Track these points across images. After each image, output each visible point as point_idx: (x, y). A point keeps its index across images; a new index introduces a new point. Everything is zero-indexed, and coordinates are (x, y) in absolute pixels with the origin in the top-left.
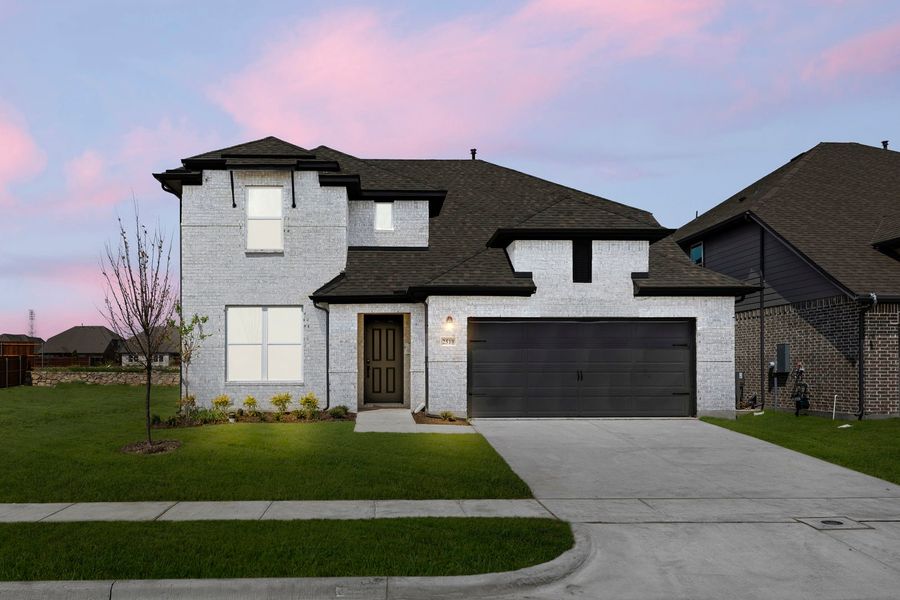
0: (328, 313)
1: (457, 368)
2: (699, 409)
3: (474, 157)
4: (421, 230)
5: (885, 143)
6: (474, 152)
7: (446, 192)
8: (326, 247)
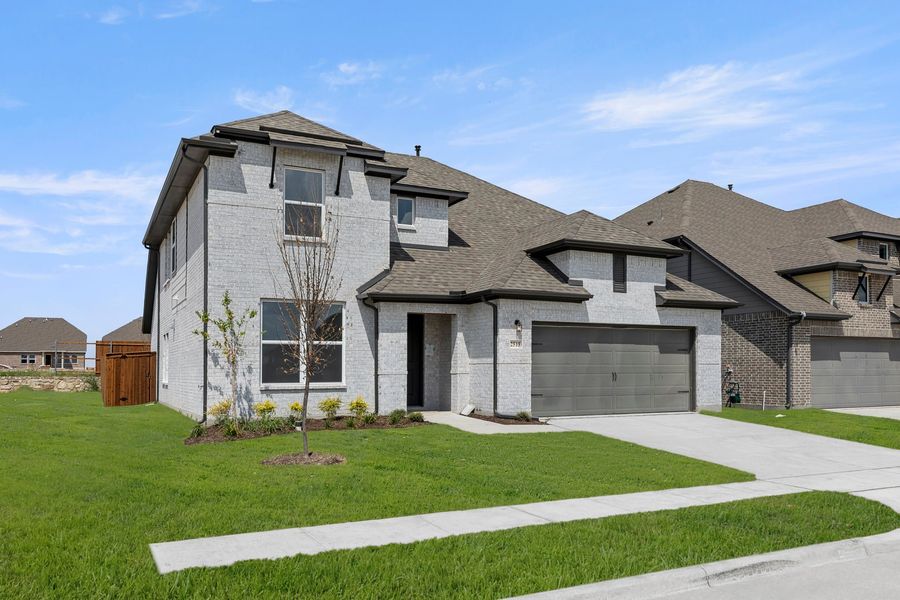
0: (376, 311)
1: (523, 370)
2: (698, 404)
3: (418, 154)
4: (441, 230)
5: (730, 186)
6: (418, 148)
7: (467, 193)
8: (371, 240)
